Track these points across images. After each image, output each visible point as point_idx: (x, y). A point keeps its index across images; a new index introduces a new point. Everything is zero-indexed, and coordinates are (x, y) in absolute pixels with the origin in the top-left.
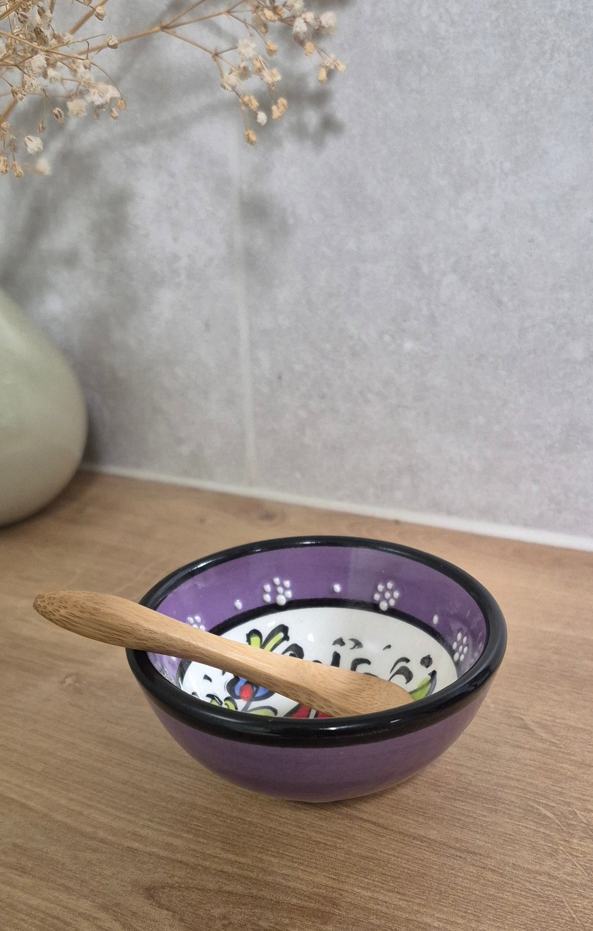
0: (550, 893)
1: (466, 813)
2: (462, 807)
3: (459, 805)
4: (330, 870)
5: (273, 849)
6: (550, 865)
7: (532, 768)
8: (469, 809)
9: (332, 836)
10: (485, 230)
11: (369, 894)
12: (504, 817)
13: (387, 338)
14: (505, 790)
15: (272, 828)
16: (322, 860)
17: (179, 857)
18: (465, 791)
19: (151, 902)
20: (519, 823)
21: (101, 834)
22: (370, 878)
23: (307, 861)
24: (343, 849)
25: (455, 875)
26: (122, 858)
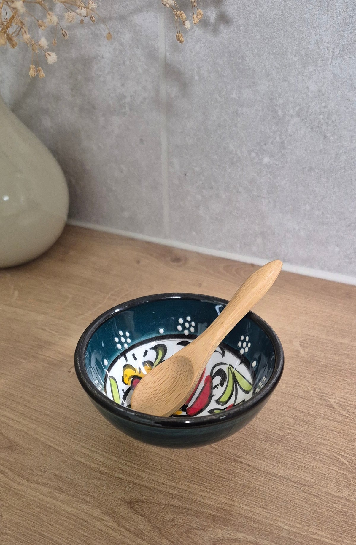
0: (347, 510)
1: (300, 460)
2: (297, 456)
3: (295, 455)
4: (227, 493)
5: (195, 480)
6: (346, 493)
7: (335, 433)
8: (301, 458)
9: (226, 473)
11: (249, 508)
12: (320, 463)
13: (253, 154)
14: (321, 446)
15: (193, 467)
17: (145, 483)
18: (299, 446)
19: (131, 511)
20: (329, 467)
21: (101, 469)
22: (249, 499)
23: (214, 488)
24: (233, 481)
25: (294, 498)
26: (114, 483)
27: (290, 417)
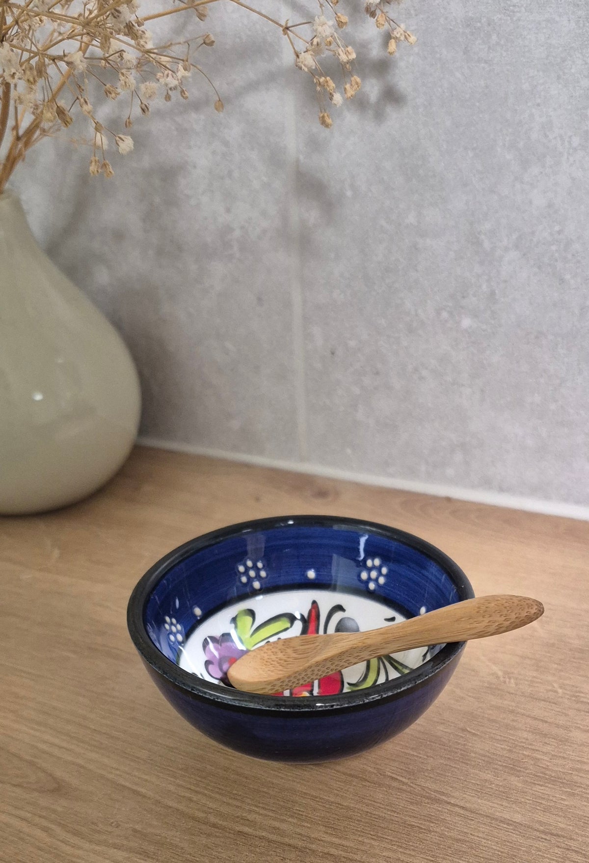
1: (546, 796)
2: (542, 791)
3: (539, 789)
5: (372, 833)
8: (549, 793)
9: (425, 820)
10: (550, 206)
15: (368, 812)
16: (418, 843)
17: (287, 840)
18: (543, 775)
21: (212, 819)
22: (464, 859)
23: (405, 844)
24: (436, 832)
25: (542, 856)
26: (236, 842)
27: (526, 731)
